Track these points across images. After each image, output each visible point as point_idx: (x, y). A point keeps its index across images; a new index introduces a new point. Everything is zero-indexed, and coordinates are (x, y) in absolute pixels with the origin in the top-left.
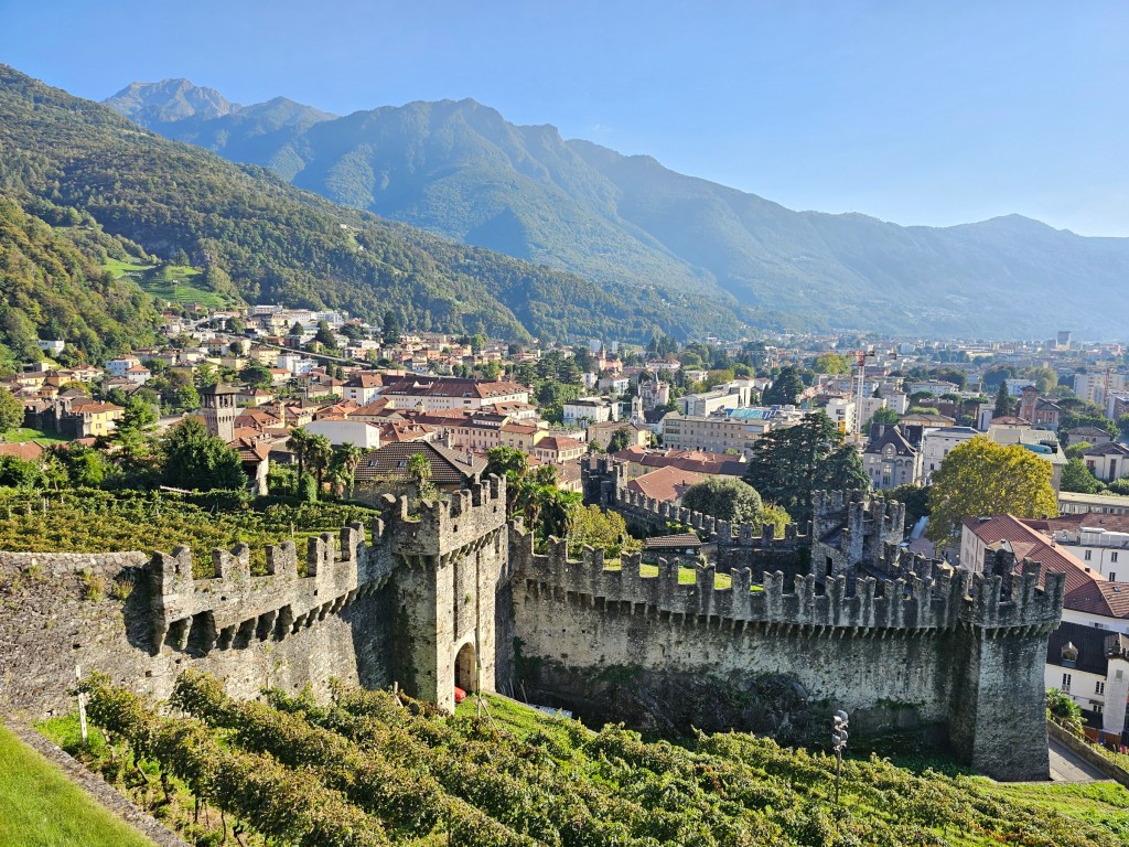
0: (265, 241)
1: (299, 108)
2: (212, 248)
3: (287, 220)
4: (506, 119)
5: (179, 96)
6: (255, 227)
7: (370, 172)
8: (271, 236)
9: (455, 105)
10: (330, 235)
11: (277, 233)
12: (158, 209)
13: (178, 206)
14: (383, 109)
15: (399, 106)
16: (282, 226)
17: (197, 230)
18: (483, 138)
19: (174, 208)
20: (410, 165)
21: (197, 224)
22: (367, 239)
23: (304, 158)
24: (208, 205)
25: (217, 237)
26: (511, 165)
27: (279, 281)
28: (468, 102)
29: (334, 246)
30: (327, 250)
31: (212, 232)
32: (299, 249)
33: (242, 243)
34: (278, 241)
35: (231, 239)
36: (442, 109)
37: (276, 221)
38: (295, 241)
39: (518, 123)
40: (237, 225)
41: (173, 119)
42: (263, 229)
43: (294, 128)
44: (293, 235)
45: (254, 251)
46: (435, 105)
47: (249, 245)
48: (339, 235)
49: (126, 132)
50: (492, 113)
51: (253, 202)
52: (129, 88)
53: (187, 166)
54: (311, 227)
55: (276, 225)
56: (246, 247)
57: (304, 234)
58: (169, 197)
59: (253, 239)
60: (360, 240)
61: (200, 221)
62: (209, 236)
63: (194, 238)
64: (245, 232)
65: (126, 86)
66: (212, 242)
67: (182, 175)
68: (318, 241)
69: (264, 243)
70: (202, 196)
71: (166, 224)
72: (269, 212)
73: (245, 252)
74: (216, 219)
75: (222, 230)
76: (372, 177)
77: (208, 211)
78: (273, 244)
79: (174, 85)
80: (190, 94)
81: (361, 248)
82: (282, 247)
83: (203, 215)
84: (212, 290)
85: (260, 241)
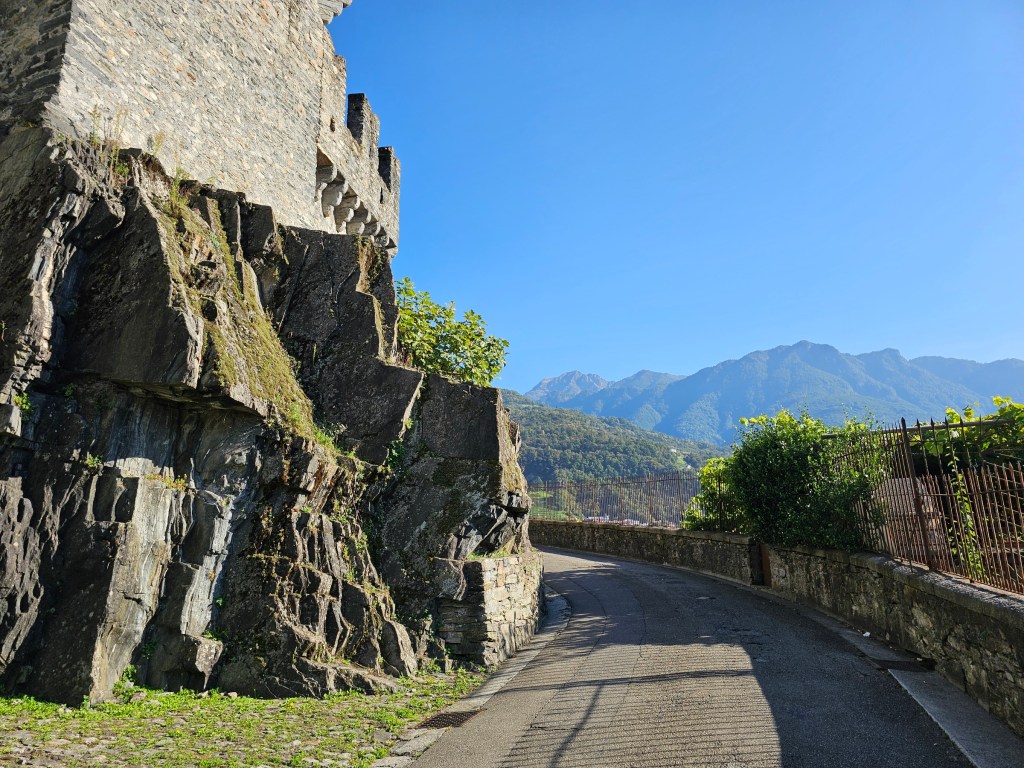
0: (605, 467)
1: (657, 376)
2: (564, 475)
3: (624, 449)
4: (842, 350)
5: (573, 383)
6: (598, 457)
7: (715, 414)
8: (610, 463)
9: (789, 349)
10: (661, 457)
11: (615, 460)
12: (529, 451)
13: (543, 447)
14: (724, 364)
15: (738, 358)
16: (619, 455)
17: (555, 464)
18: (820, 371)
19: (540, 449)
20: (751, 403)
21: (555, 459)
22: (694, 459)
23: (660, 411)
24: (565, 445)
25: (569, 467)
26: (851, 390)
27: (615, 499)
28: (802, 344)
29: (663, 467)
30: (656, 471)
31: (564, 463)
32: (633, 471)
33: (587, 471)
34: (616, 467)
35: (580, 468)
36: (778, 354)
37: (615, 451)
38: (630, 464)
39: (855, 353)
40: (584, 456)
41: (566, 399)
42: (604, 458)
43: (652, 390)
44: (628, 461)
45: (596, 476)
46: (771, 352)
47: (593, 471)
48: (668, 457)
49: (524, 406)
50: (827, 348)
51: (599, 438)
52: (540, 383)
53: (555, 419)
54: (644, 453)
55: (615, 453)
56: (591, 474)
57: (637, 459)
58: (538, 442)
59: (596, 467)
60: (688, 460)
61: (558, 456)
62: (563, 467)
63: (552, 469)
64: (591, 461)
65: (538, 382)
66: (564, 472)
67: (550, 425)
68: (649, 464)
69: (604, 469)
70: (563, 438)
71: (533, 462)
72: (611, 445)
73: (590, 477)
74: (569, 454)
75: (573, 462)
76: (717, 418)
77: (564, 449)
78: (611, 469)
79: (569, 376)
80: (581, 380)
81: (689, 467)
82: (619, 471)
83: (560, 451)
84: (559, 508)
85: (601, 467)
